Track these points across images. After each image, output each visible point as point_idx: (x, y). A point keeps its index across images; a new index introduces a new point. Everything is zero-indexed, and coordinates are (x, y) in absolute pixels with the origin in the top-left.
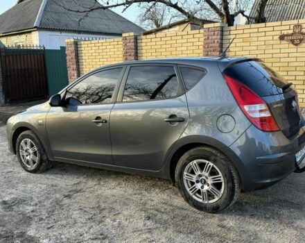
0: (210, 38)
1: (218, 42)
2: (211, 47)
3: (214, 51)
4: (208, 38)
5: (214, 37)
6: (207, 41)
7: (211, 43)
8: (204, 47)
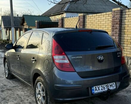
0: (115, 16)
1: (118, 19)
2: (115, 22)
3: (116, 24)
4: (114, 17)
5: (117, 16)
6: (114, 18)
7: (115, 20)
8: (112, 21)
